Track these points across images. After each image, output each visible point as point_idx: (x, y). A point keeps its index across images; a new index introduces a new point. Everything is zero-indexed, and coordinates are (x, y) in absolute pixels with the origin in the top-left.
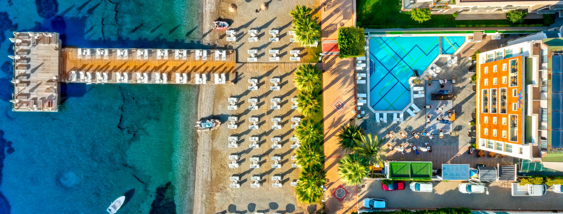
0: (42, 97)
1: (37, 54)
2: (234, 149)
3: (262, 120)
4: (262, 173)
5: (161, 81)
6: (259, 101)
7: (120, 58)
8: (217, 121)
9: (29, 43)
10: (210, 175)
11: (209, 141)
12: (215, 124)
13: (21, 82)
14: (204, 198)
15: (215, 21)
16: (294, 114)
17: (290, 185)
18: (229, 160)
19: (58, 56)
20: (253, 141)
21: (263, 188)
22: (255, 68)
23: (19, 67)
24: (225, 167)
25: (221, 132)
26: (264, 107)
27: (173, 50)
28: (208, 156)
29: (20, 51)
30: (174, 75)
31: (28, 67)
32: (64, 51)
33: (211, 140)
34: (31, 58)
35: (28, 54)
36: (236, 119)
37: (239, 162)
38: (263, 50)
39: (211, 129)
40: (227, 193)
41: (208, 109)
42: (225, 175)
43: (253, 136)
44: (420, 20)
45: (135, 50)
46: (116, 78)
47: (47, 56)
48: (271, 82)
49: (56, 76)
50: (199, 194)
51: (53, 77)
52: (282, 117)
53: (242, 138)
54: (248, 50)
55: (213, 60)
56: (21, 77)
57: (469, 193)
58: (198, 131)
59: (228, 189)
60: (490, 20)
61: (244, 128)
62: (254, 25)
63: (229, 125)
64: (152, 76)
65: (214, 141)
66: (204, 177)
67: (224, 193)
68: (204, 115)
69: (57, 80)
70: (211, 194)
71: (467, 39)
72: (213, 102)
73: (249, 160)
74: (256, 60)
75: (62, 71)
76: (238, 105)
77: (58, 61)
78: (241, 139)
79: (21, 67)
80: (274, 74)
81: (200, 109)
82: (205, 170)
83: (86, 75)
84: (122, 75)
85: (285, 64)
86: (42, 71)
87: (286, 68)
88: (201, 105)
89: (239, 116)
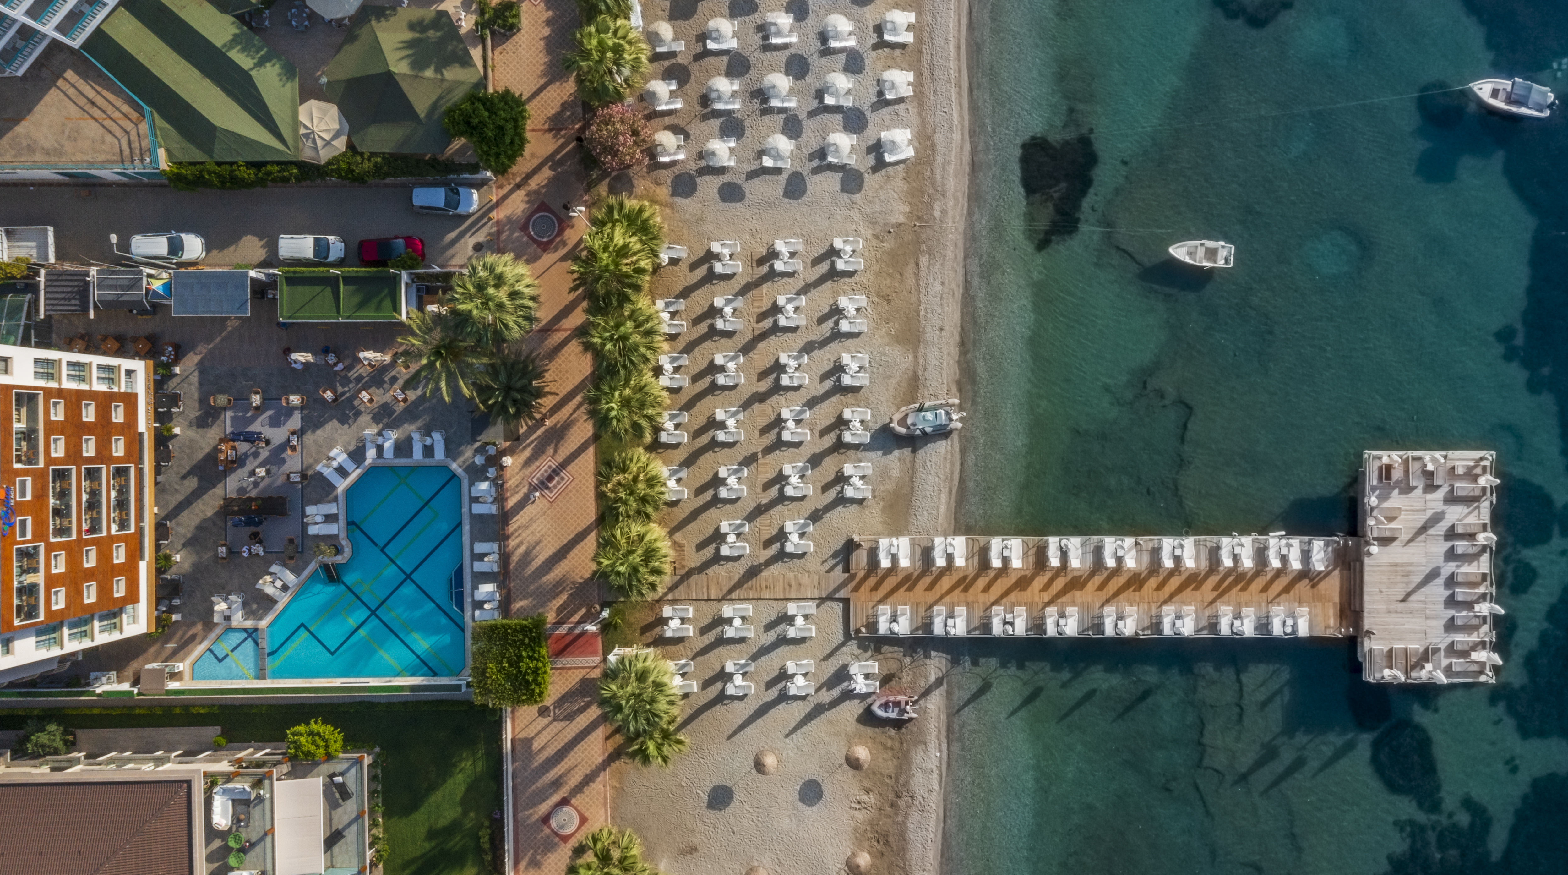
0: (1410, 495)
1: (1427, 618)
2: (853, 350)
3: (771, 437)
4: (769, 283)
5: (1064, 542)
6: (781, 491)
7: (1185, 608)
8: (903, 430)
9: (1451, 650)
10: (923, 273)
11: (925, 370)
12: (909, 422)
13: (1471, 536)
14: (937, 206)
15: (911, 719)
16: (680, 455)
17: (690, 248)
18: (867, 317)
19: (1366, 614)
20: (797, 374)
21: (765, 237)
22: (793, 584)
23: (1479, 579)
24: (879, 296)
25: (891, 399)
26: (766, 472)
27: (1031, 634)
28: (928, 329)
29: (1476, 628)
30: (1027, 562)
31: (1451, 582)
32: (1347, 628)
33: (920, 373)
34: (1442, 606)
35: (1453, 618)
36: (847, 437)
37: (836, 312)
38: (771, 636)
39: (917, 405)
40: (872, 222)
41: (928, 464)
42: (878, 274)
43: (797, 388)
44: (316, 726)
45: (1140, 633)
46: (1198, 552)
47: (1396, 612)
48: (747, 545)
49: (1370, 554)
50: (954, 218)
51: (1379, 552)
52: (714, 444)
53: (829, 384)
54: (814, 635)
55: (915, 606)
56: (1472, 550)
57: (174, 234)
58: (957, 401)
59: (869, 233)
60: (121, 727)
61: (825, 413)
62: (798, 711)
63: (869, 417)
64: (1090, 558)
65: (910, 373)
66: (938, 266)
67: (881, 222)
68: (941, 447)
69: (1368, 544)
70: (919, 218)
71: (187, 675)
72: (916, 484)
73: (809, 318)
74: (792, 608)
75: (1355, 569)
76: (841, 479)
77: (1366, 598)
78: (834, 379)
79: (1473, 579)
80: (739, 569)
81: (952, 463)
82: (938, 287)
83: (1284, 559)
84: (1177, 560)
85: (709, 595)
86: (1411, 568)
87: (705, 584)
88: (952, 473)
89: (839, 446)
